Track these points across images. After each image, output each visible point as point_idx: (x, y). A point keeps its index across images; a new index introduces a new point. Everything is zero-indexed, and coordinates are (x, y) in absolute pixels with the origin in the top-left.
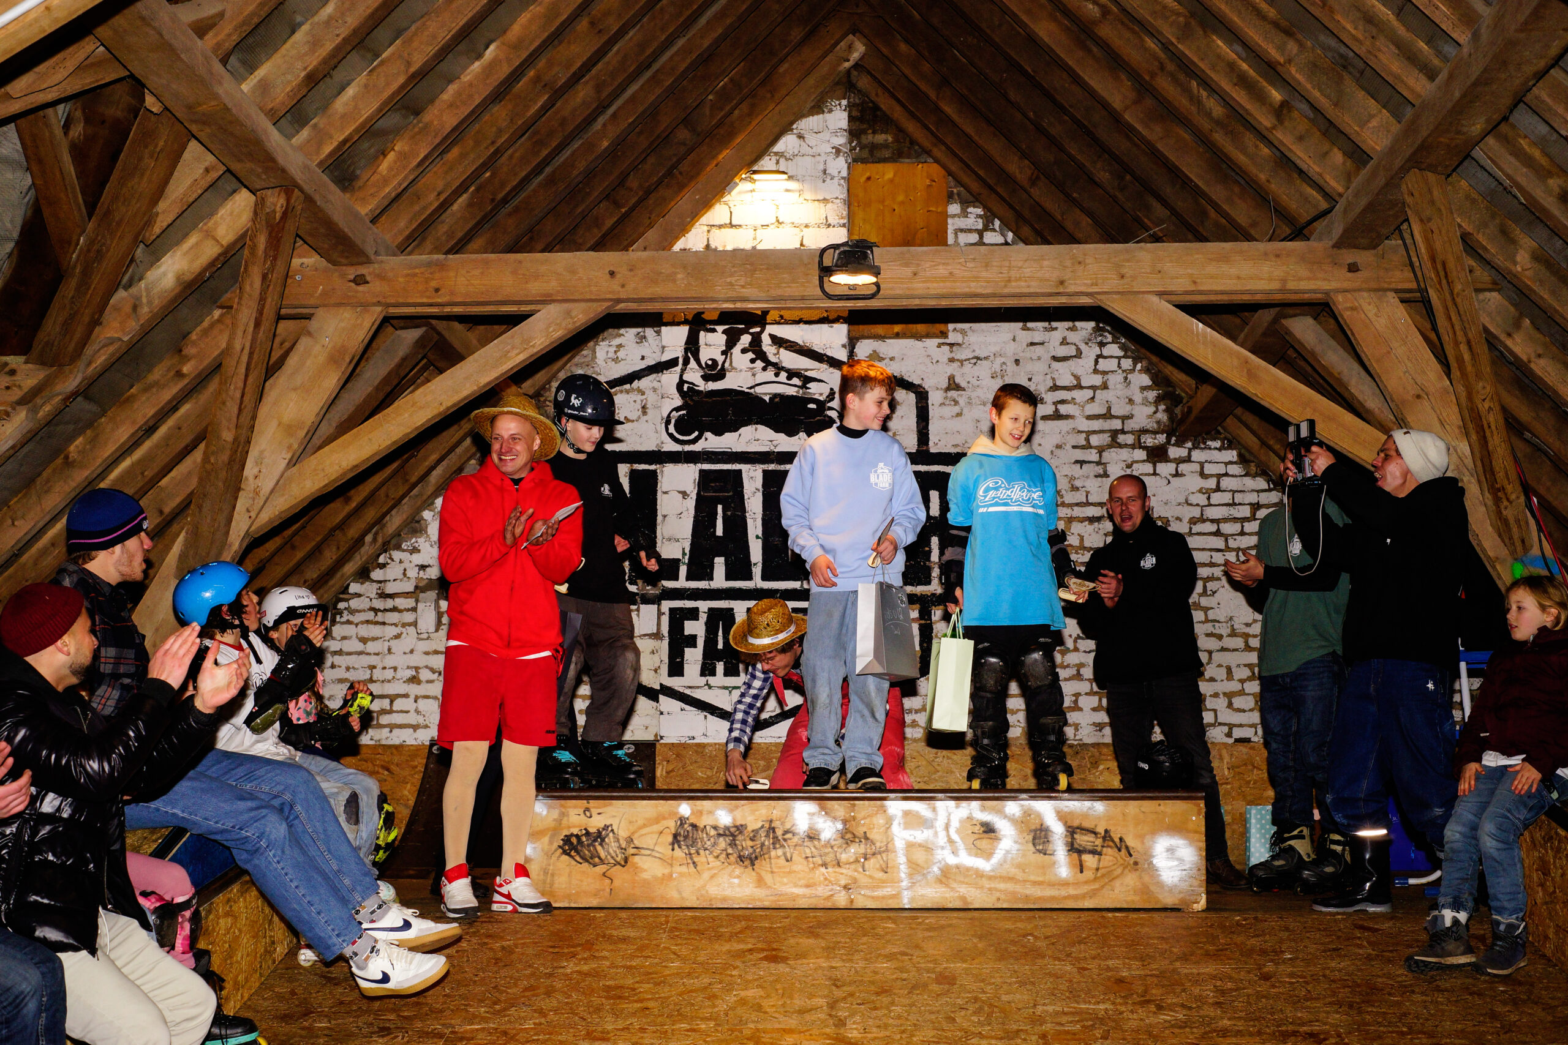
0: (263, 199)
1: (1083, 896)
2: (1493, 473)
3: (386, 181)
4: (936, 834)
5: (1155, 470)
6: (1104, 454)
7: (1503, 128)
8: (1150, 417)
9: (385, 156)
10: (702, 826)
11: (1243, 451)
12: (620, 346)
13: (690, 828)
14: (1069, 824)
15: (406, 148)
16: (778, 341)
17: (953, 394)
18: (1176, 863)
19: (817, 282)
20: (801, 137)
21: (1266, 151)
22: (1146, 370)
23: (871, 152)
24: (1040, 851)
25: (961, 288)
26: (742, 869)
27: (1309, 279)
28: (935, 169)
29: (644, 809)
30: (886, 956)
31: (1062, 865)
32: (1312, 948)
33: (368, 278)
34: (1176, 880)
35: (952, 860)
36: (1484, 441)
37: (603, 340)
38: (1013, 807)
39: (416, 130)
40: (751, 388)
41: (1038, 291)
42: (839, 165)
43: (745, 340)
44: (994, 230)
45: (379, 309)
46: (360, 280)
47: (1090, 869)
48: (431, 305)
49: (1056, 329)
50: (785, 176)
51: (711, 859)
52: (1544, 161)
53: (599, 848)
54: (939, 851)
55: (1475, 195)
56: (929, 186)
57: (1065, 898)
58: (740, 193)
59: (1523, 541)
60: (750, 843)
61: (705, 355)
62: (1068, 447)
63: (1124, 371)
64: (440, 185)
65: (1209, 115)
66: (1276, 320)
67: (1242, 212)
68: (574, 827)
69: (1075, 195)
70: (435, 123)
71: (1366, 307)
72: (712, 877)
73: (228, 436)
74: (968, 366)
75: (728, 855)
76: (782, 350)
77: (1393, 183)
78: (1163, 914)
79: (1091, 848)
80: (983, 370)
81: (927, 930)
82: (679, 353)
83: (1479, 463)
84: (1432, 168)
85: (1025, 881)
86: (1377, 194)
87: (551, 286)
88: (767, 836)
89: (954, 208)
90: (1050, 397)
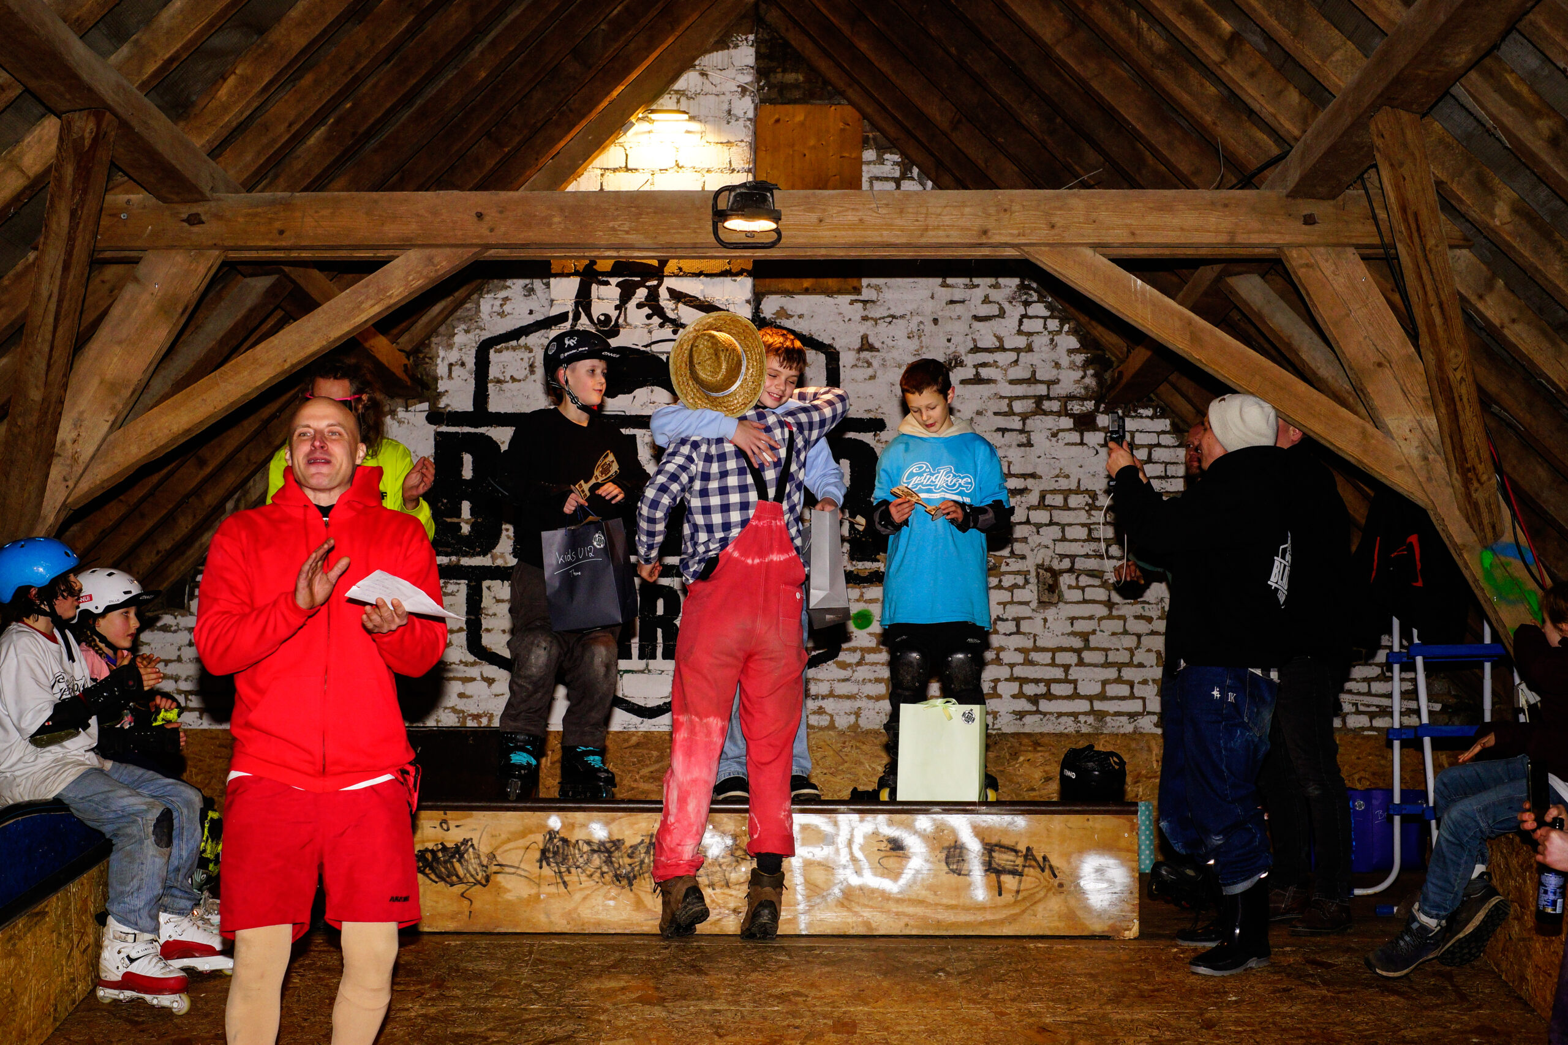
0: (69, 123)
1: (1002, 922)
2: (1463, 452)
3: (225, 108)
4: (837, 851)
5: (1082, 439)
6: (1028, 421)
7: (1488, 61)
8: (1077, 382)
9: (225, 80)
10: (573, 841)
11: (1176, 420)
12: (506, 299)
13: (560, 844)
14: (986, 841)
15: (249, 72)
16: (677, 296)
17: (866, 355)
18: (1105, 885)
19: (711, 228)
20: (703, 74)
21: (1212, 90)
22: (1074, 332)
23: (781, 92)
24: (953, 871)
25: (874, 237)
26: (619, 890)
27: (1259, 232)
28: (849, 111)
29: (509, 821)
30: (777, 997)
31: (979, 888)
32: (1259, 989)
33: (204, 218)
34: (1105, 904)
35: (855, 881)
36: (1454, 415)
37: (488, 292)
38: (923, 822)
39: (260, 51)
40: (646, 346)
41: (959, 241)
42: (746, 106)
43: (641, 293)
44: (912, 179)
45: (217, 252)
46: (194, 220)
47: (1010, 891)
48: (275, 249)
49: (978, 286)
50: (686, 117)
51: (583, 878)
52: (1531, 99)
53: (457, 865)
54: (841, 871)
55: (1449, 140)
56: (843, 130)
57: (981, 924)
58: (636, 134)
59: (1494, 527)
60: (628, 860)
61: (597, 309)
62: (990, 413)
63: (1050, 332)
64: (292, 115)
65: (1149, 48)
66: (1219, 279)
67: (1184, 159)
68: (429, 841)
69: (1000, 140)
70: (282, 43)
71: (1323, 265)
72: (585, 898)
73: (36, 395)
74: (882, 325)
75: (603, 873)
76: (680, 305)
77: (1360, 123)
78: (1092, 944)
79: (1011, 868)
80: (899, 329)
81: (826, 964)
82: (569, 307)
83: (1448, 440)
84: (1407, 106)
85: (936, 904)
86: (1342, 136)
87: (411, 228)
88: (647, 852)
89: (869, 155)
90: (970, 360)
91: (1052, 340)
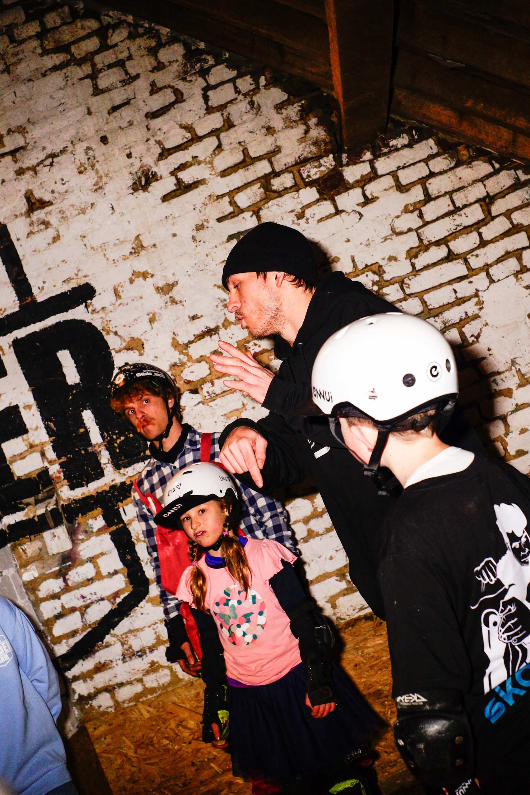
6: (262, 213)
8: (301, 140)
11: (441, 135)
17: (38, 214)
22: (273, 82)
62: (213, 223)
63: (245, 95)
74: (44, 171)
80: (65, 167)
91: (252, 103)
